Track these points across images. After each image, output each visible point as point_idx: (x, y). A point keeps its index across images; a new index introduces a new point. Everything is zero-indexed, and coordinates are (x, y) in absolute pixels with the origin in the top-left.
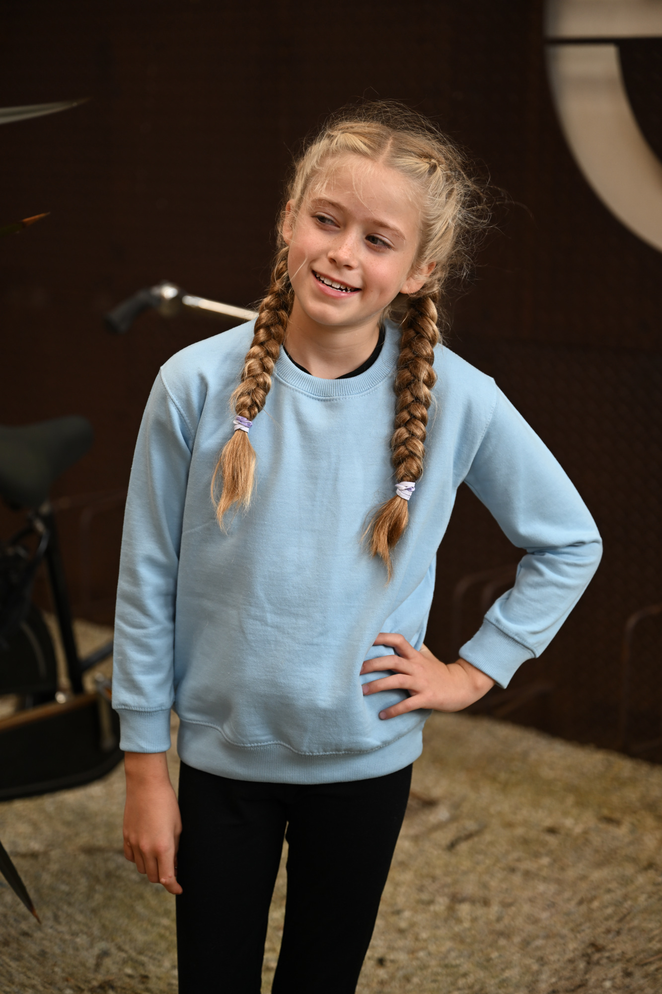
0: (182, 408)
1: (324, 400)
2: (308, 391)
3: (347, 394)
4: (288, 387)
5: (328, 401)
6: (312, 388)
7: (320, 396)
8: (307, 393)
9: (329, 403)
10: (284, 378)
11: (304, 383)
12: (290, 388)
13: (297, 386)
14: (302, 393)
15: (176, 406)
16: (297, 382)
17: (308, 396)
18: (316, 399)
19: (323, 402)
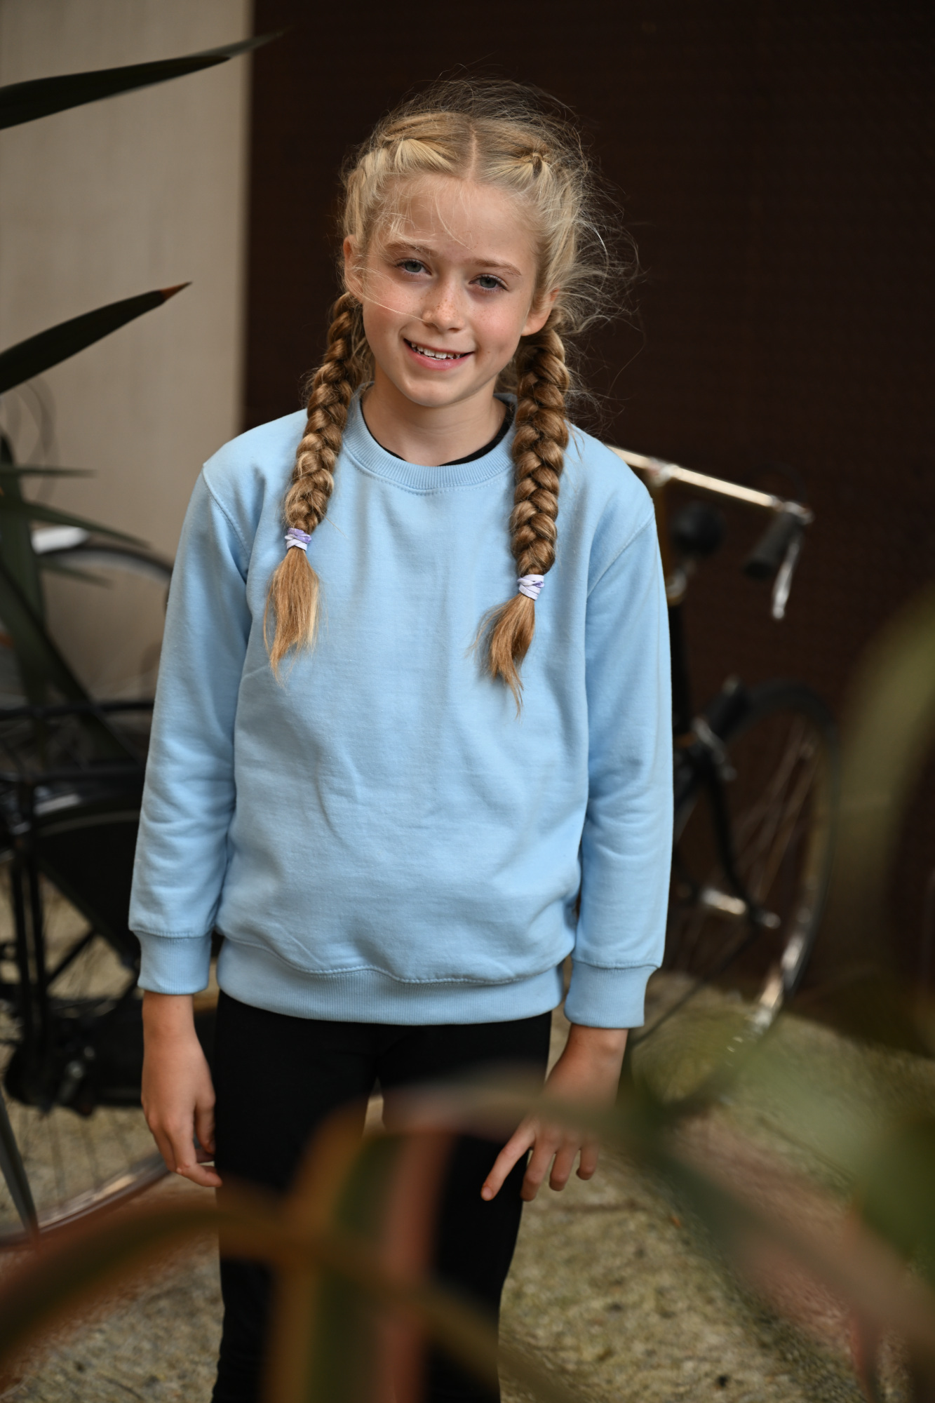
0: (230, 511)
1: (425, 494)
2: (403, 482)
3: (455, 485)
4: (374, 478)
5: (430, 494)
6: (407, 477)
7: (419, 489)
8: (401, 485)
9: (431, 496)
10: (369, 467)
11: (397, 471)
12: (378, 479)
13: (387, 476)
14: (394, 485)
15: (221, 508)
16: (387, 471)
17: (402, 489)
18: (413, 493)
19: (423, 497)
